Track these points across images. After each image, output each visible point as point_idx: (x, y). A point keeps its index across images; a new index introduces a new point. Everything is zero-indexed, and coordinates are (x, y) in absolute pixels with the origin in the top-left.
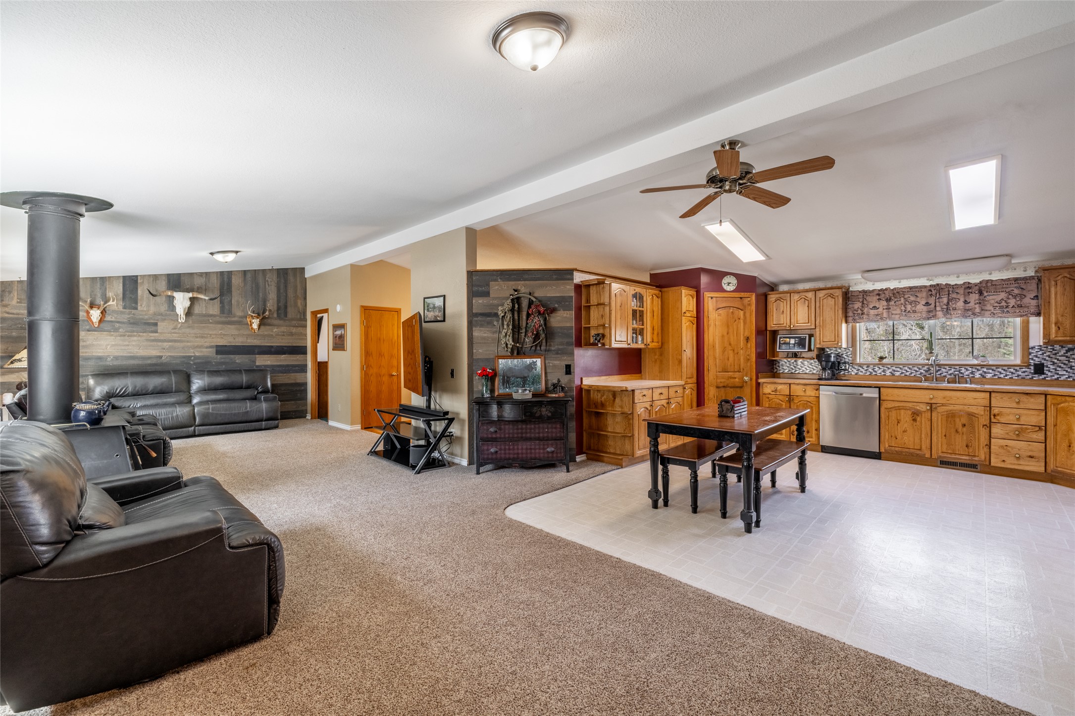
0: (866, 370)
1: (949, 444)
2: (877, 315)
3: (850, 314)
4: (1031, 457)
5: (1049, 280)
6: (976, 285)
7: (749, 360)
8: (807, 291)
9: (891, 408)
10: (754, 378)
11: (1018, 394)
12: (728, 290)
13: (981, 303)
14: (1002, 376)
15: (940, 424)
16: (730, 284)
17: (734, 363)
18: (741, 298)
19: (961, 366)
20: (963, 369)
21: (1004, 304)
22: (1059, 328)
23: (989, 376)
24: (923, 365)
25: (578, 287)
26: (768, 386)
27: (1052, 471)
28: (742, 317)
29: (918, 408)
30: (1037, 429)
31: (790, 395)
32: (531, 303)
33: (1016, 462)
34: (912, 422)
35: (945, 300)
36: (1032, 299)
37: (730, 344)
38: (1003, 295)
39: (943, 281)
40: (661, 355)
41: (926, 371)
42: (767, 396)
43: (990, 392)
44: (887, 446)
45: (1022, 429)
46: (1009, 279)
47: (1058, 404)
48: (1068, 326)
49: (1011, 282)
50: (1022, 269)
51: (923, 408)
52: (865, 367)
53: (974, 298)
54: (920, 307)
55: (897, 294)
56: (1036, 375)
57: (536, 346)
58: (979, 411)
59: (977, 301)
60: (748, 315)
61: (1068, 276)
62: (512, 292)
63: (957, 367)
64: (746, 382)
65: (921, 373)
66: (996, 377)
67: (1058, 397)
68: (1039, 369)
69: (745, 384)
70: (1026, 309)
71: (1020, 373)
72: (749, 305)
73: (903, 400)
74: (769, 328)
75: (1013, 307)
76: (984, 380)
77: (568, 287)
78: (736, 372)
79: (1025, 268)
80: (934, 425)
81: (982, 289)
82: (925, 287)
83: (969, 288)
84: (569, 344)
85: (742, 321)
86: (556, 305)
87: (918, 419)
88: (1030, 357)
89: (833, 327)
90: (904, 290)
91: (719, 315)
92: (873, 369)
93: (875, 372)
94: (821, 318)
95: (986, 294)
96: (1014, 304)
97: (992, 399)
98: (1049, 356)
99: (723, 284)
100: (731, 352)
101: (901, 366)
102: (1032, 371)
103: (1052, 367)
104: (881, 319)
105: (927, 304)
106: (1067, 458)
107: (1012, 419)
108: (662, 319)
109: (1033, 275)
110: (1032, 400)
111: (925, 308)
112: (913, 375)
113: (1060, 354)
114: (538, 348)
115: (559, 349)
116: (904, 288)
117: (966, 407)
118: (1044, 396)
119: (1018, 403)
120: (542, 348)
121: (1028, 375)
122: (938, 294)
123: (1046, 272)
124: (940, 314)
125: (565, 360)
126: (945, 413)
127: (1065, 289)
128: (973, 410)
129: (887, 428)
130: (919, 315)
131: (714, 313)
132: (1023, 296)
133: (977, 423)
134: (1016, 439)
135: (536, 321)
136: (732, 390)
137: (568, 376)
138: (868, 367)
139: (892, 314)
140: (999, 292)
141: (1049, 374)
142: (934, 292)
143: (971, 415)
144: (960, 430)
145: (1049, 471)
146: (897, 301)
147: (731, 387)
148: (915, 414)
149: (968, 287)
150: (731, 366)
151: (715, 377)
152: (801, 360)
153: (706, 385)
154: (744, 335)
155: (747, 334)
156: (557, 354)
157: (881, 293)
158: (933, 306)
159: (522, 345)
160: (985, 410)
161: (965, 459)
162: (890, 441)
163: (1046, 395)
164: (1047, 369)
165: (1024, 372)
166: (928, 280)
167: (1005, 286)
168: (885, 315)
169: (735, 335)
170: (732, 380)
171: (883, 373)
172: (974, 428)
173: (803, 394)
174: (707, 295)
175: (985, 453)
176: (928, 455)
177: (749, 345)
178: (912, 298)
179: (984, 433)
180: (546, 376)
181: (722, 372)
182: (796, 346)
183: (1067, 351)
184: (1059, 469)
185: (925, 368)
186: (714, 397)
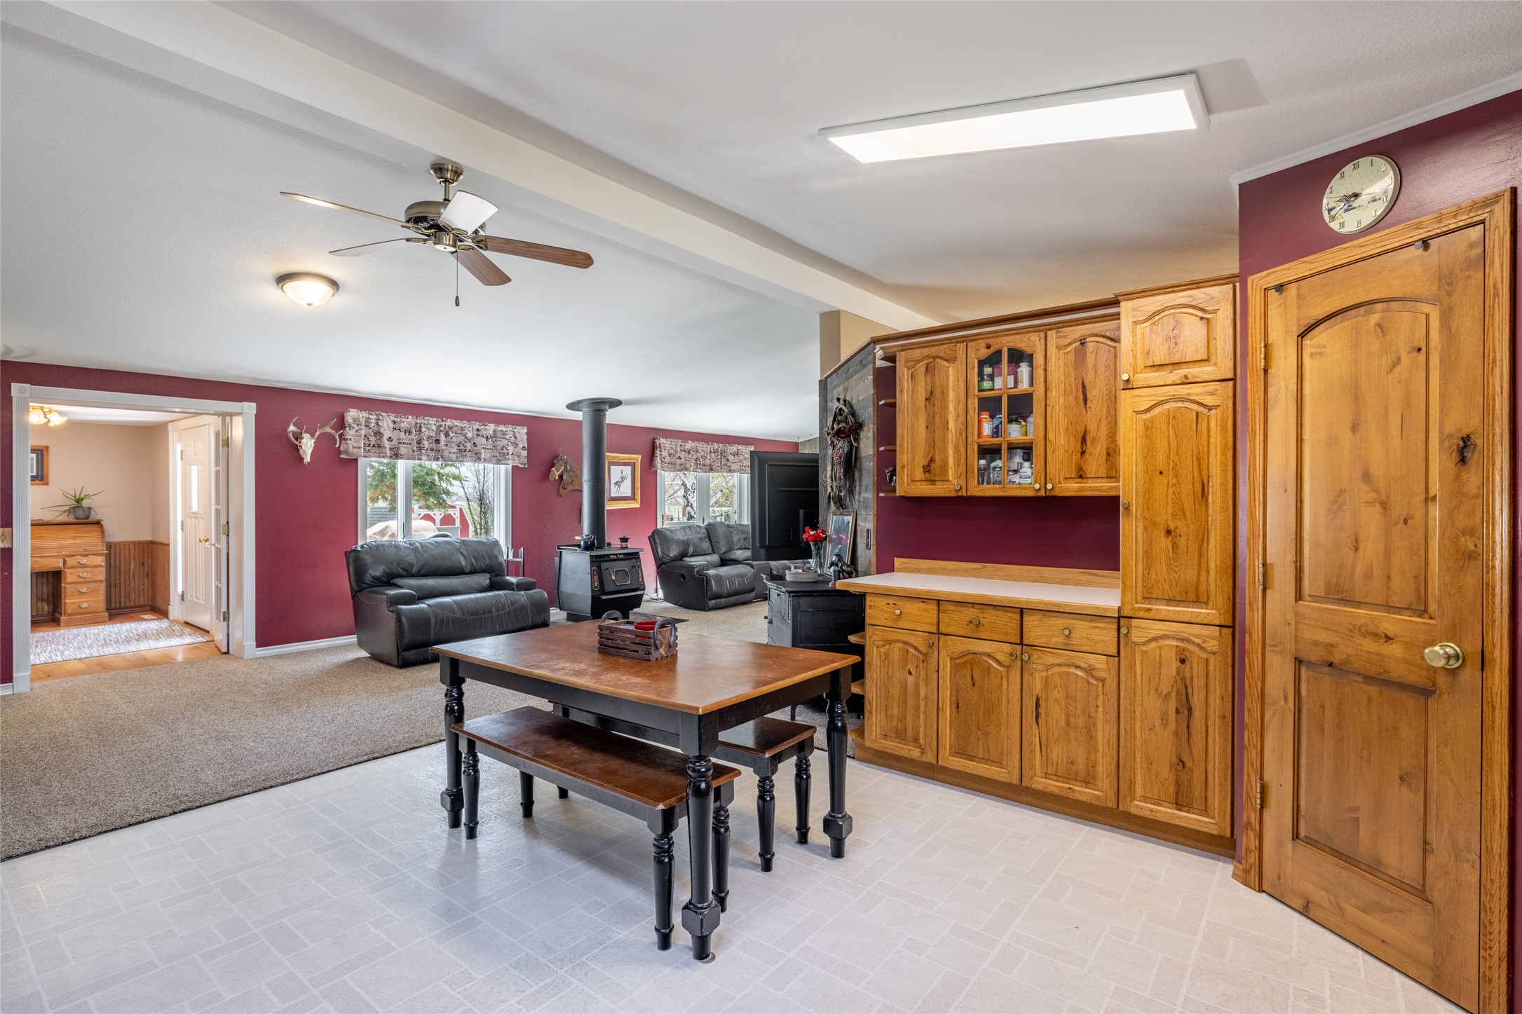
7: (1473, 556)
10: (1504, 656)
12: (1352, 227)
16: (1358, 199)
17: (1387, 566)
18: (1424, 246)
28: (1436, 337)
37: (1367, 477)
60: (1467, 318)
64: (1452, 671)
69: (1443, 680)
77: (870, 378)
78: (1399, 610)
84: (870, 489)
85: (1435, 356)
99: (1326, 211)
100: (1371, 515)
125: (868, 520)
131: (1295, 351)
136: (1374, 689)
137: (868, 551)
147: (1369, 678)
150: (1368, 576)
151: (1290, 617)
154: (1445, 425)
155: (1461, 421)
170: (1370, 646)
177: (1473, 478)
181: (1326, 598)
186: (1286, 698)
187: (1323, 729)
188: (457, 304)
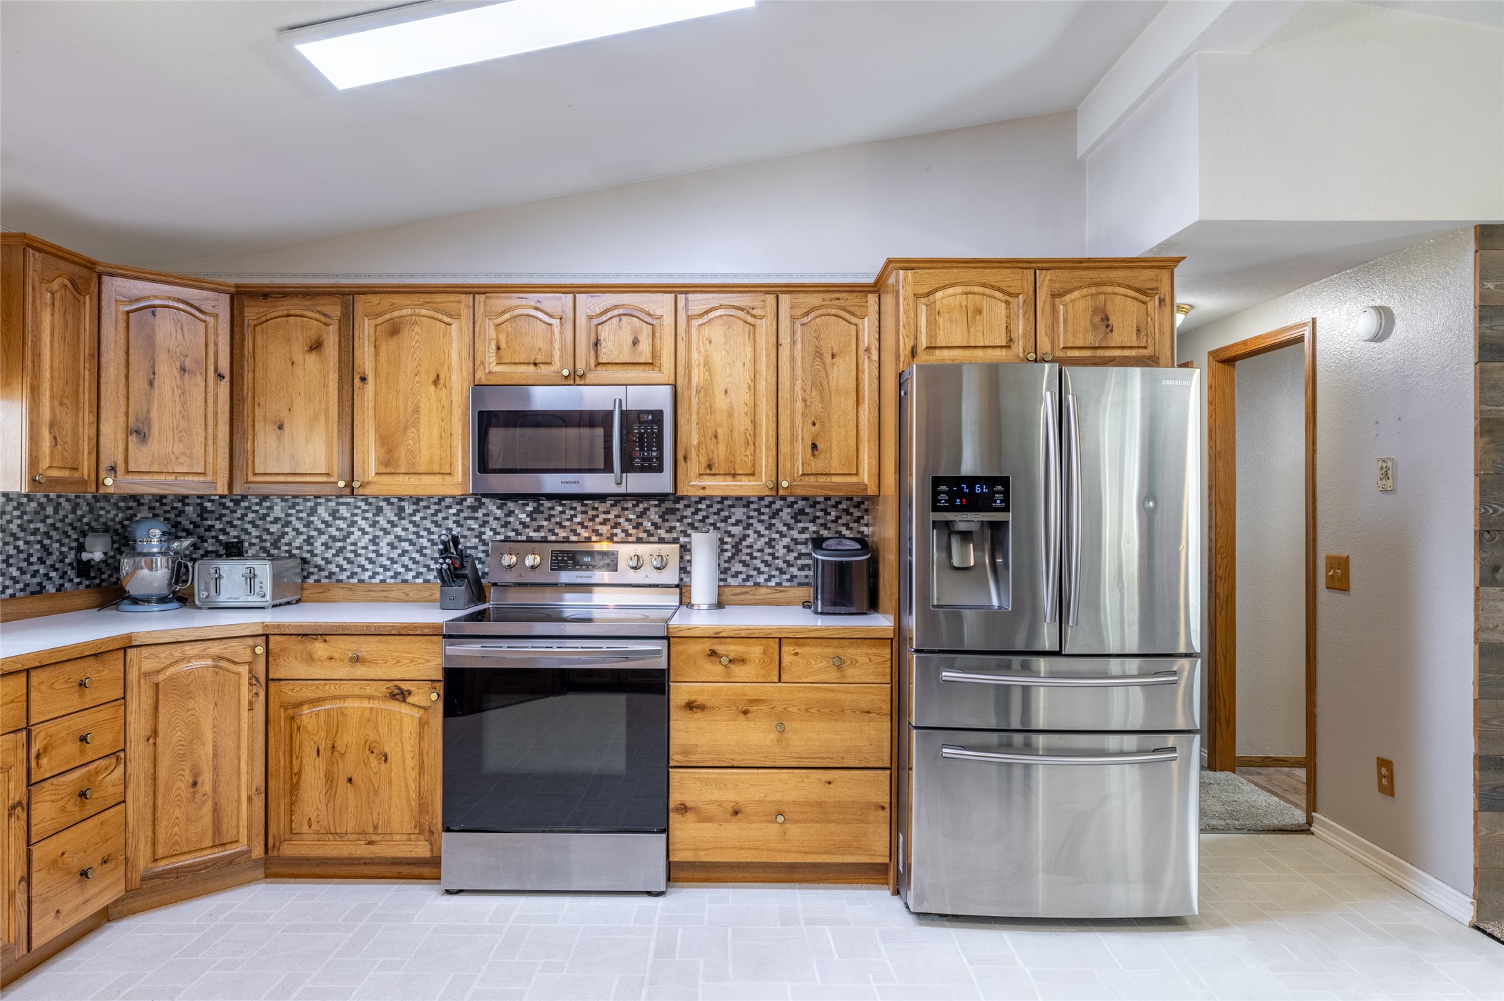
4: (105, 859)
5: (41, 283)
11: (82, 662)
27: (136, 882)
30: (113, 761)
33: (80, 900)
43: (28, 672)
45: (88, 776)
47: (162, 671)
48: (67, 439)
61: (69, 284)
67: (161, 649)
97: (33, 695)
106: (187, 820)
107: (67, 753)
110: (104, 676)
118: (122, 654)
119: (81, 692)
123: (36, 254)
127: (65, 323)
134: (78, 818)
145: (131, 885)
160: (19, 745)
163: (127, 649)
175: (18, 914)
179: (14, 833)
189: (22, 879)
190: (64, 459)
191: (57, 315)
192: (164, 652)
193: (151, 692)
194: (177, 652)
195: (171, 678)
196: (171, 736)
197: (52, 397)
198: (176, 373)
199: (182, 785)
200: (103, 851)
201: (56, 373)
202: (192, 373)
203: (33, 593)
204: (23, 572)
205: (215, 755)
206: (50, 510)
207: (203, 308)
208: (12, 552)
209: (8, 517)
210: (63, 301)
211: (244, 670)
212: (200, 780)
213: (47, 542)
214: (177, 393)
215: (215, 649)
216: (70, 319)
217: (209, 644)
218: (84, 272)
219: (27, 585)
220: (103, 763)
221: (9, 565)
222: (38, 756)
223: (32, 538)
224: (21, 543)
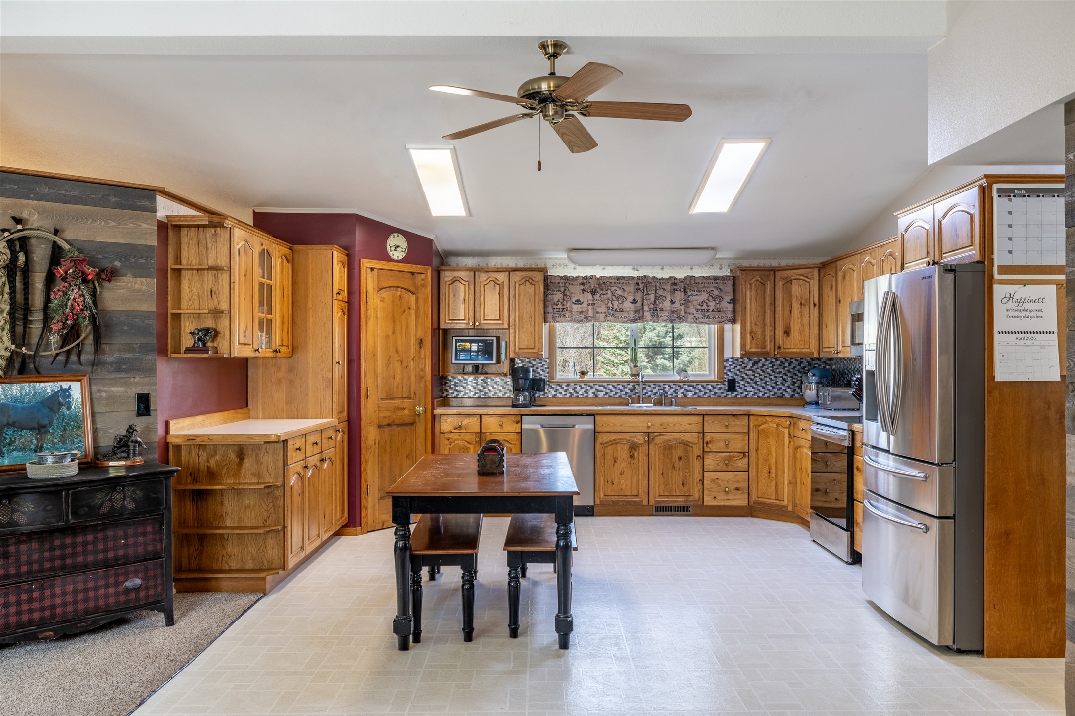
0: (566, 391)
1: (666, 484)
2: (581, 312)
3: (550, 309)
4: (737, 489)
5: (745, 282)
6: (681, 281)
7: (422, 377)
8: (498, 271)
9: (606, 443)
10: (430, 407)
11: (727, 416)
12: (395, 258)
13: (686, 303)
14: (701, 394)
15: (657, 459)
16: (397, 248)
17: (403, 384)
18: (413, 273)
19: (665, 382)
20: (666, 387)
21: (705, 307)
22: (753, 337)
23: (690, 395)
24: (628, 382)
25: (165, 228)
26: (449, 420)
27: (754, 503)
28: (413, 306)
29: (635, 440)
30: (742, 455)
31: (481, 432)
32: (57, 254)
33: (725, 498)
34: (629, 459)
35: (652, 297)
36: (729, 303)
37: (397, 351)
38: (704, 296)
39: (650, 272)
40: (290, 370)
41: (631, 390)
42: (447, 436)
43: (703, 415)
44: (602, 495)
45: (730, 457)
46: (709, 278)
47: (760, 425)
48: (759, 337)
49: (711, 281)
50: (719, 266)
51: (640, 439)
52: (564, 386)
53: (679, 296)
54: (628, 305)
55: (603, 285)
56: (729, 393)
57: (69, 353)
58: (692, 438)
59: (683, 302)
60: (421, 302)
61: (759, 279)
62: (10, 224)
63: (661, 384)
64: (419, 415)
65: (626, 393)
66: (696, 396)
67: (759, 417)
68: (732, 385)
69: (417, 419)
70: (723, 315)
71: (716, 390)
72: (423, 286)
73: (619, 430)
74: (443, 326)
75: (713, 311)
76: (686, 400)
77: (145, 226)
78: (405, 397)
79: (721, 265)
80: (652, 460)
81: (686, 286)
82: (633, 278)
83: (675, 284)
84: (144, 349)
85: (413, 312)
86: (117, 264)
87: (636, 455)
88: (725, 371)
89: (532, 327)
90: (611, 281)
91: (382, 300)
92: (574, 389)
93: (577, 393)
94: (517, 314)
95: (689, 293)
96: (713, 307)
97: (705, 423)
98: (739, 370)
99: (388, 248)
100: (398, 364)
101: (605, 385)
102: (726, 388)
103: (742, 383)
104: (586, 318)
105: (634, 301)
106: (767, 486)
107: (720, 446)
108: (293, 303)
109: (729, 274)
110: (738, 422)
111: (632, 307)
112: (617, 396)
113: (747, 368)
114: (74, 358)
115: (121, 361)
116: (611, 277)
117: (682, 435)
118: (747, 417)
119: (727, 426)
120: (82, 357)
121: (723, 393)
122: (645, 289)
123: (743, 272)
124: (648, 315)
125: (137, 384)
126: (662, 445)
127: (758, 294)
128: (688, 438)
129: (603, 470)
130: (626, 315)
131: (375, 297)
132: (721, 299)
133: (691, 455)
134: (725, 469)
135: (77, 295)
136: (399, 429)
137: (144, 419)
138: (568, 386)
139: (597, 312)
140: (701, 291)
141: (740, 391)
142: (641, 286)
143: (686, 444)
144: (676, 465)
145: (752, 503)
146: (603, 294)
147: (398, 425)
148: (633, 447)
149: (673, 281)
150: (398, 388)
151: (376, 409)
152: (482, 377)
153: (363, 424)
154: (415, 335)
155: (420, 334)
156: (119, 370)
157: (585, 281)
158: (639, 304)
159: (36, 352)
160: (698, 438)
161: (680, 501)
162: (606, 488)
163: (749, 415)
164: (738, 385)
165: (720, 389)
166: (633, 269)
167: (706, 285)
168: (590, 313)
169: (404, 336)
170: (400, 413)
171: (585, 395)
172: (689, 460)
173: (498, 430)
174: (366, 263)
175: (699, 491)
176: (645, 502)
177: (422, 353)
178: (619, 293)
179: (697, 465)
180: (93, 422)
181: (386, 399)
182: (480, 355)
183: (754, 364)
184: (760, 499)
185: (630, 387)
186: (375, 444)
187: (386, 450)
188: (539, 169)
189: (700, 480)
190: (757, 344)
191: (753, 292)
192: (760, 419)
193: (757, 433)
194: (764, 419)
195: (763, 429)
196: (763, 452)
197: (751, 322)
198: (799, 306)
199: (765, 471)
200: (736, 485)
201: (753, 313)
202: (805, 305)
203: (778, 397)
204: (773, 388)
205: (776, 463)
206: (787, 364)
207: (809, 276)
208: (767, 379)
209: (766, 367)
210: (756, 286)
211: (786, 431)
212: (771, 471)
213: (785, 377)
214: (799, 314)
215: (776, 420)
216: (759, 292)
217: (774, 418)
218: (767, 273)
219: (775, 393)
220: (736, 454)
221: (767, 385)
222: (707, 443)
223: (777, 375)
224: (772, 377)
